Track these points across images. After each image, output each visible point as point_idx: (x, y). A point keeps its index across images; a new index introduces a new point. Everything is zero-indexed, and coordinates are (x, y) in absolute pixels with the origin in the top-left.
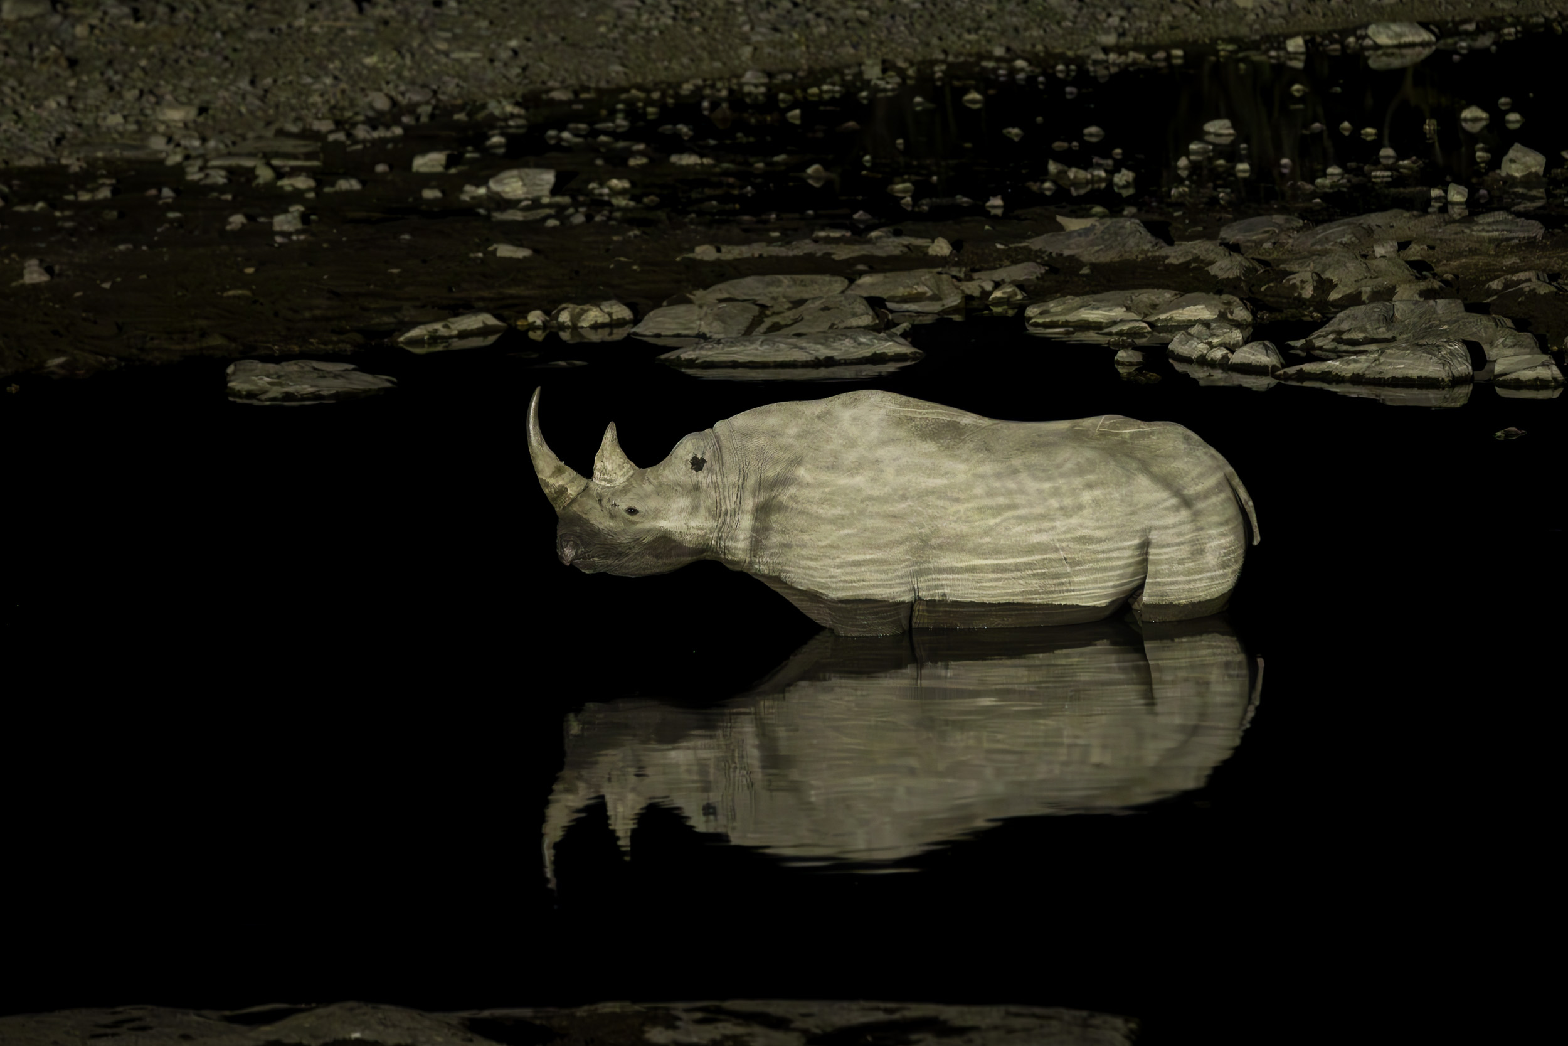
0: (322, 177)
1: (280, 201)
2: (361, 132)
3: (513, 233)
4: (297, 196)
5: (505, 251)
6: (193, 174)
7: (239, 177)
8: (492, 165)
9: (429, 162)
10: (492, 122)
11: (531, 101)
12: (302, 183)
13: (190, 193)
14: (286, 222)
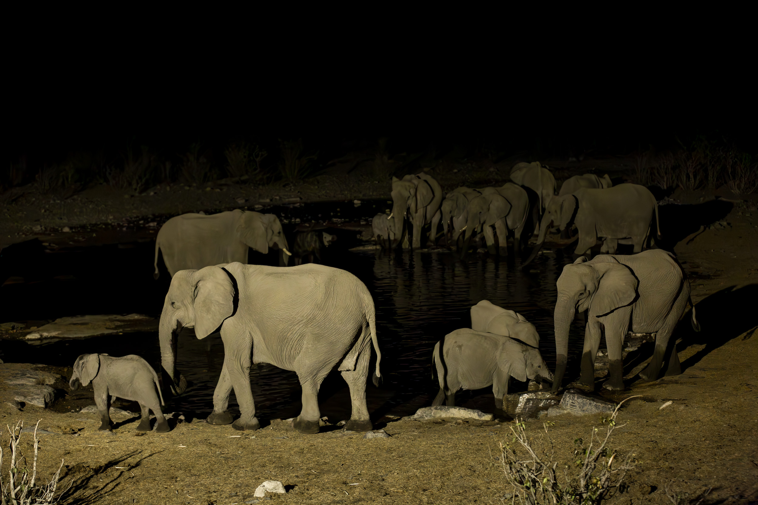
0: (128, 224)
1: (123, 227)
2: (133, 219)
3: (152, 230)
4: (125, 226)
5: (151, 232)
6: (113, 224)
7: (119, 224)
8: (148, 222)
9: (141, 222)
10: (149, 218)
11: (153, 215)
12: (126, 225)
13: (113, 226)
14: (124, 229)
